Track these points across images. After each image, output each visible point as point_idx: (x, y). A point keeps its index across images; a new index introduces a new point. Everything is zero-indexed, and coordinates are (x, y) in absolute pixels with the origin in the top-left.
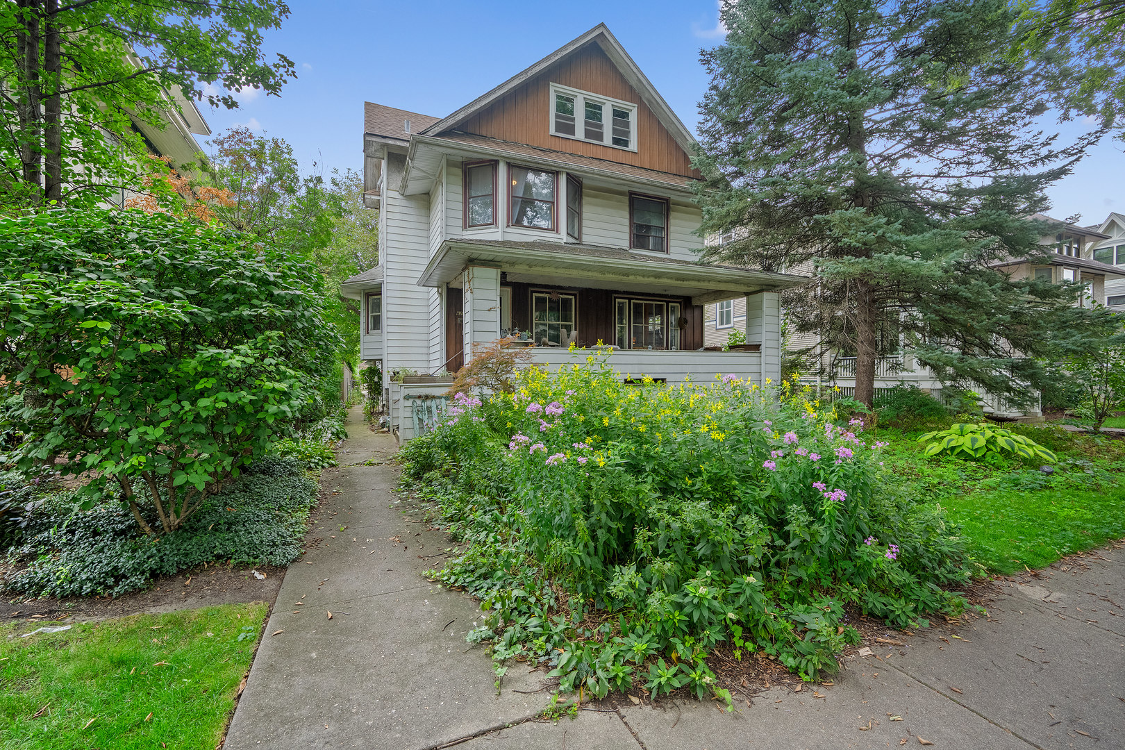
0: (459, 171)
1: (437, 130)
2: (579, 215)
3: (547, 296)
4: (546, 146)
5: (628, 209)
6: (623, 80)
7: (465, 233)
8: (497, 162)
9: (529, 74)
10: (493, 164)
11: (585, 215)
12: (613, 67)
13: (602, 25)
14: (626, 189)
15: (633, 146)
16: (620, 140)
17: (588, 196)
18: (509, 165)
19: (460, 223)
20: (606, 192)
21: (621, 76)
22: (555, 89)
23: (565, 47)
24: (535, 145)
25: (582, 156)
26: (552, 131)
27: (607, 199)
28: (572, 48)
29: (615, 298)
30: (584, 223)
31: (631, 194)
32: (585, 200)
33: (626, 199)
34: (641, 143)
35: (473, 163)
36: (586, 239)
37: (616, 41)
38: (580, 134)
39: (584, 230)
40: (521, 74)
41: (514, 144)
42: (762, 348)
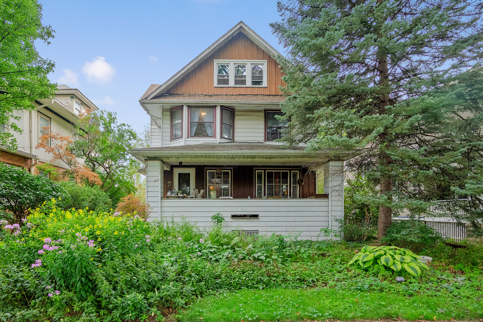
0: (169, 113)
1: (152, 96)
2: (232, 126)
3: (215, 171)
4: (212, 93)
5: (263, 119)
6: (258, 48)
7: (171, 143)
8: (183, 106)
9: (199, 59)
10: (181, 107)
11: (236, 126)
12: (252, 43)
13: (241, 22)
14: (262, 108)
15: (265, 84)
16: (257, 82)
17: (238, 115)
18: (188, 106)
19: (169, 138)
20: (250, 112)
21: (257, 46)
22: (217, 63)
23: (219, 40)
24: (206, 94)
25: (233, 95)
26: (215, 84)
27: (251, 115)
28: (223, 39)
29: (256, 170)
30: (236, 130)
31: (265, 111)
32: (236, 118)
33: (262, 114)
34: (269, 81)
35: (174, 108)
36: (237, 139)
37: (250, 29)
38: (232, 83)
39: (236, 134)
40: (194, 59)
41: (195, 95)
42: (330, 196)
